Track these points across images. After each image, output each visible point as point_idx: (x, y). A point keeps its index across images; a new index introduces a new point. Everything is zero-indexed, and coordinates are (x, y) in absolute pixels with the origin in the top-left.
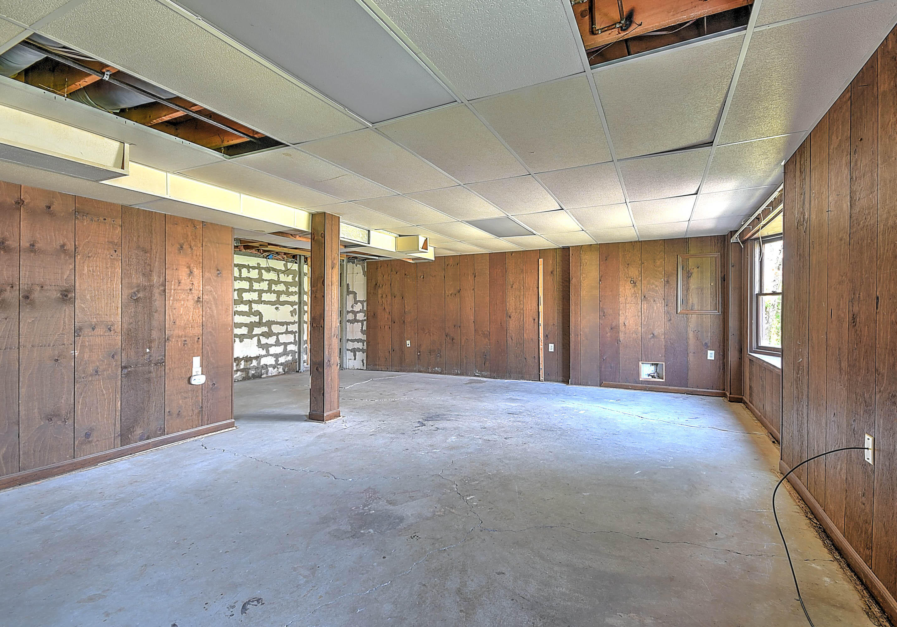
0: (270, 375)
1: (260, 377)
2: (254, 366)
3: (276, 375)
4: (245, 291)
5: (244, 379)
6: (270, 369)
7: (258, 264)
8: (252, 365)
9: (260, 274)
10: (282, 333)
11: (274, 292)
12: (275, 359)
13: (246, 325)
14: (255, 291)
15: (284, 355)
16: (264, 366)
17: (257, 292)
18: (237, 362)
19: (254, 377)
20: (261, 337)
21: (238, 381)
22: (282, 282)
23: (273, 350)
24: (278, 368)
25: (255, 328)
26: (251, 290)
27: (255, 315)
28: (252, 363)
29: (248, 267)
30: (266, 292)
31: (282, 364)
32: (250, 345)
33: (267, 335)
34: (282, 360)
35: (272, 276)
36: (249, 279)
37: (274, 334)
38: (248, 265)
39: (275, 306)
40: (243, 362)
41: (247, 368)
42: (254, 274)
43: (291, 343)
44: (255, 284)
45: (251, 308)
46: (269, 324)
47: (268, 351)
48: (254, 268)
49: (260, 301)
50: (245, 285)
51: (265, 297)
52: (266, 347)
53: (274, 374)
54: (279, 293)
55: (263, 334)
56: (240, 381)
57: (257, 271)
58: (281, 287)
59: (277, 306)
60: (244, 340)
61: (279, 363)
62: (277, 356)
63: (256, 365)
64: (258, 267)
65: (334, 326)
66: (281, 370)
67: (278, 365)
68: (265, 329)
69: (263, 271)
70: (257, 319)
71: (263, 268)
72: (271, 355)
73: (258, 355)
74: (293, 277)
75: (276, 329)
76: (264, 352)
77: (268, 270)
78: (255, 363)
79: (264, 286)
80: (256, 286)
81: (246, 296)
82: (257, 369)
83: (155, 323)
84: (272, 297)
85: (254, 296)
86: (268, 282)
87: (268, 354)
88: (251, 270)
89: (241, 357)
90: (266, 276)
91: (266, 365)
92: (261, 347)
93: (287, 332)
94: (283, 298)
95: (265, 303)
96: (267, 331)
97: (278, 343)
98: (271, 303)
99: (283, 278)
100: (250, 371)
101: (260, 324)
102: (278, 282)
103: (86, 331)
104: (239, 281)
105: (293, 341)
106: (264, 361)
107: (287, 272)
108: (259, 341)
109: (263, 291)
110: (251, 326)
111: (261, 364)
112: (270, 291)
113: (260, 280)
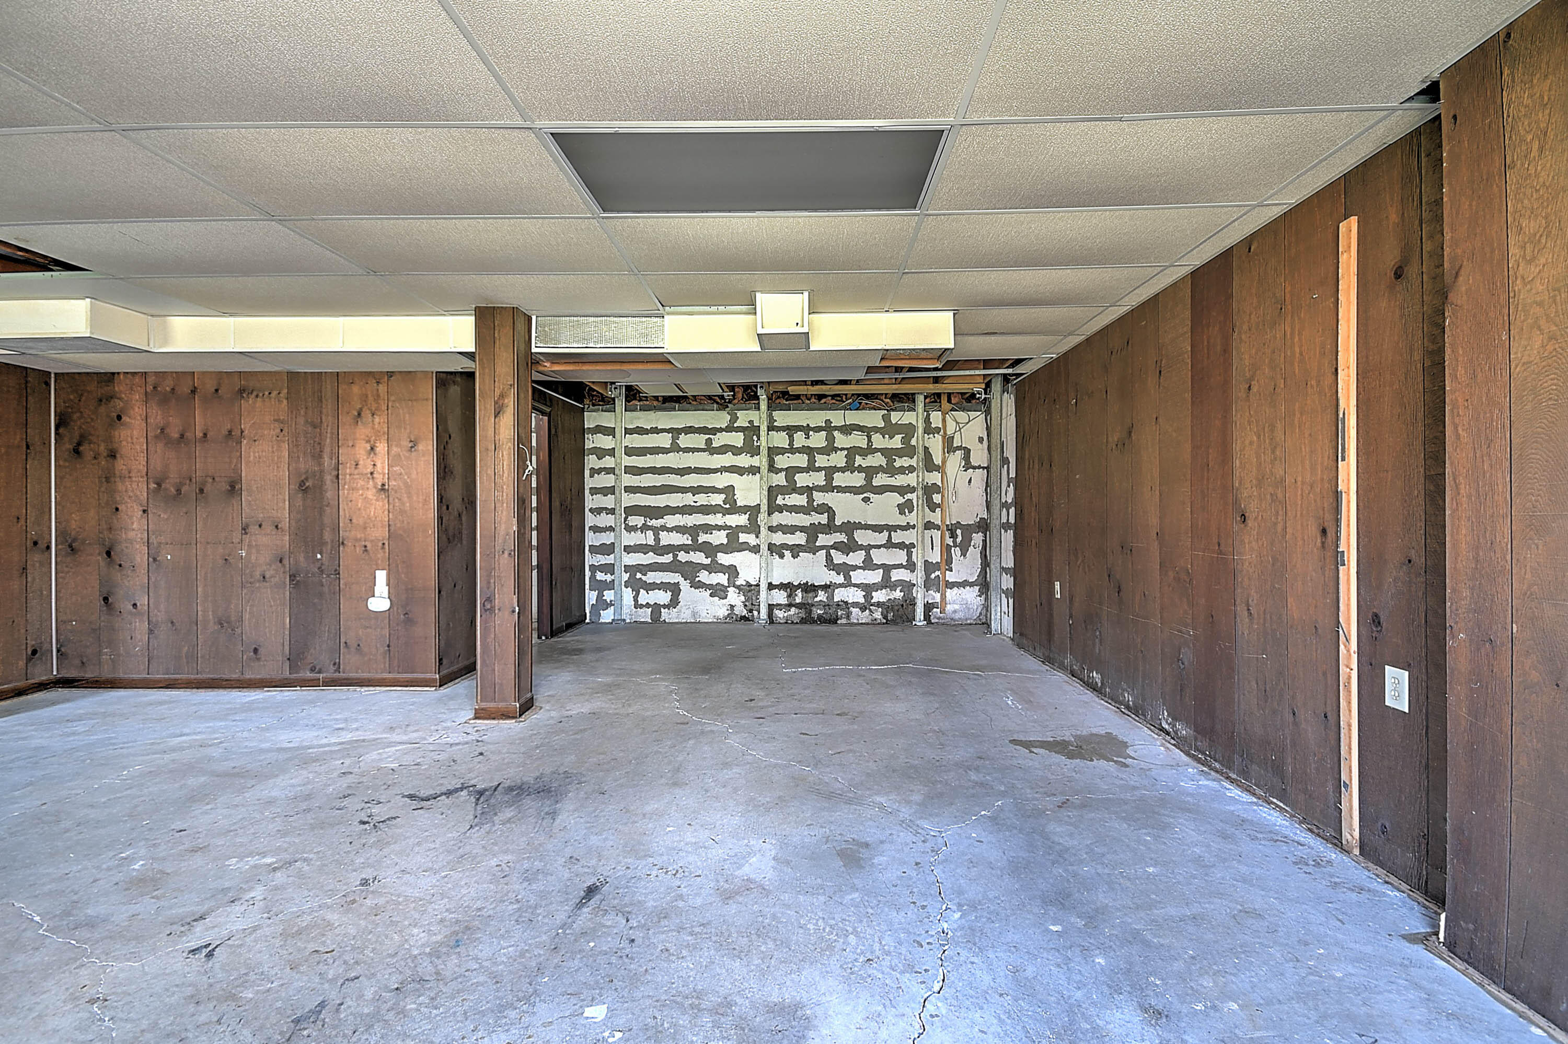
0: (855, 621)
1: (834, 621)
2: (821, 601)
3: (868, 624)
4: (800, 470)
5: (803, 621)
6: (855, 611)
7: (828, 422)
8: (816, 599)
9: (830, 439)
10: (879, 547)
11: (860, 469)
12: (864, 593)
13: (802, 529)
14: (819, 469)
15: (886, 587)
16: (840, 603)
17: (823, 472)
18: (788, 590)
19: (822, 620)
20: (832, 552)
21: (792, 622)
22: (877, 450)
23: (858, 577)
24: (870, 610)
25: (820, 535)
26: (811, 468)
27: (820, 511)
28: (816, 596)
29: (807, 430)
30: (842, 470)
31: (879, 604)
32: (811, 564)
33: (849, 547)
34: (880, 596)
35: (858, 440)
36: (809, 451)
37: (861, 547)
38: (808, 425)
39: (862, 496)
40: (799, 593)
41: (808, 604)
42: (818, 440)
43: (900, 566)
44: (818, 457)
45: (811, 500)
46: (850, 528)
47: (847, 577)
48: (818, 429)
49: (829, 487)
50: (801, 460)
51: (839, 479)
52: (845, 570)
53: (864, 621)
54: (870, 472)
55: (836, 545)
56: (797, 623)
57: (824, 433)
58: (877, 460)
59: (865, 495)
60: (800, 554)
61: (872, 601)
62: (868, 589)
63: (825, 600)
64: (828, 428)
66: (878, 615)
67: (872, 605)
68: (841, 537)
69: (836, 433)
70: (823, 519)
71: (836, 428)
72: (855, 585)
73: (828, 583)
74: (903, 438)
75: (862, 537)
76: (840, 579)
77: (847, 430)
78: (822, 596)
79: (839, 459)
80: (821, 461)
81: (802, 480)
82: (827, 607)
83: (327, 520)
84: (857, 480)
85: (819, 479)
86: (846, 452)
87: (848, 584)
88: (811, 433)
89: (796, 583)
90: (841, 440)
91: (846, 603)
92: (833, 570)
93: (889, 545)
94: (880, 480)
95: (840, 489)
96: (846, 541)
97: (868, 564)
98: (854, 489)
99: (879, 441)
100: (814, 609)
101: (830, 528)
102: (870, 450)
103: (254, 529)
104: (789, 455)
105: (905, 564)
106: (840, 595)
107: (889, 430)
108: (829, 557)
109: (834, 469)
110: (812, 532)
111: (836, 600)
112: (850, 467)
113: (830, 449)
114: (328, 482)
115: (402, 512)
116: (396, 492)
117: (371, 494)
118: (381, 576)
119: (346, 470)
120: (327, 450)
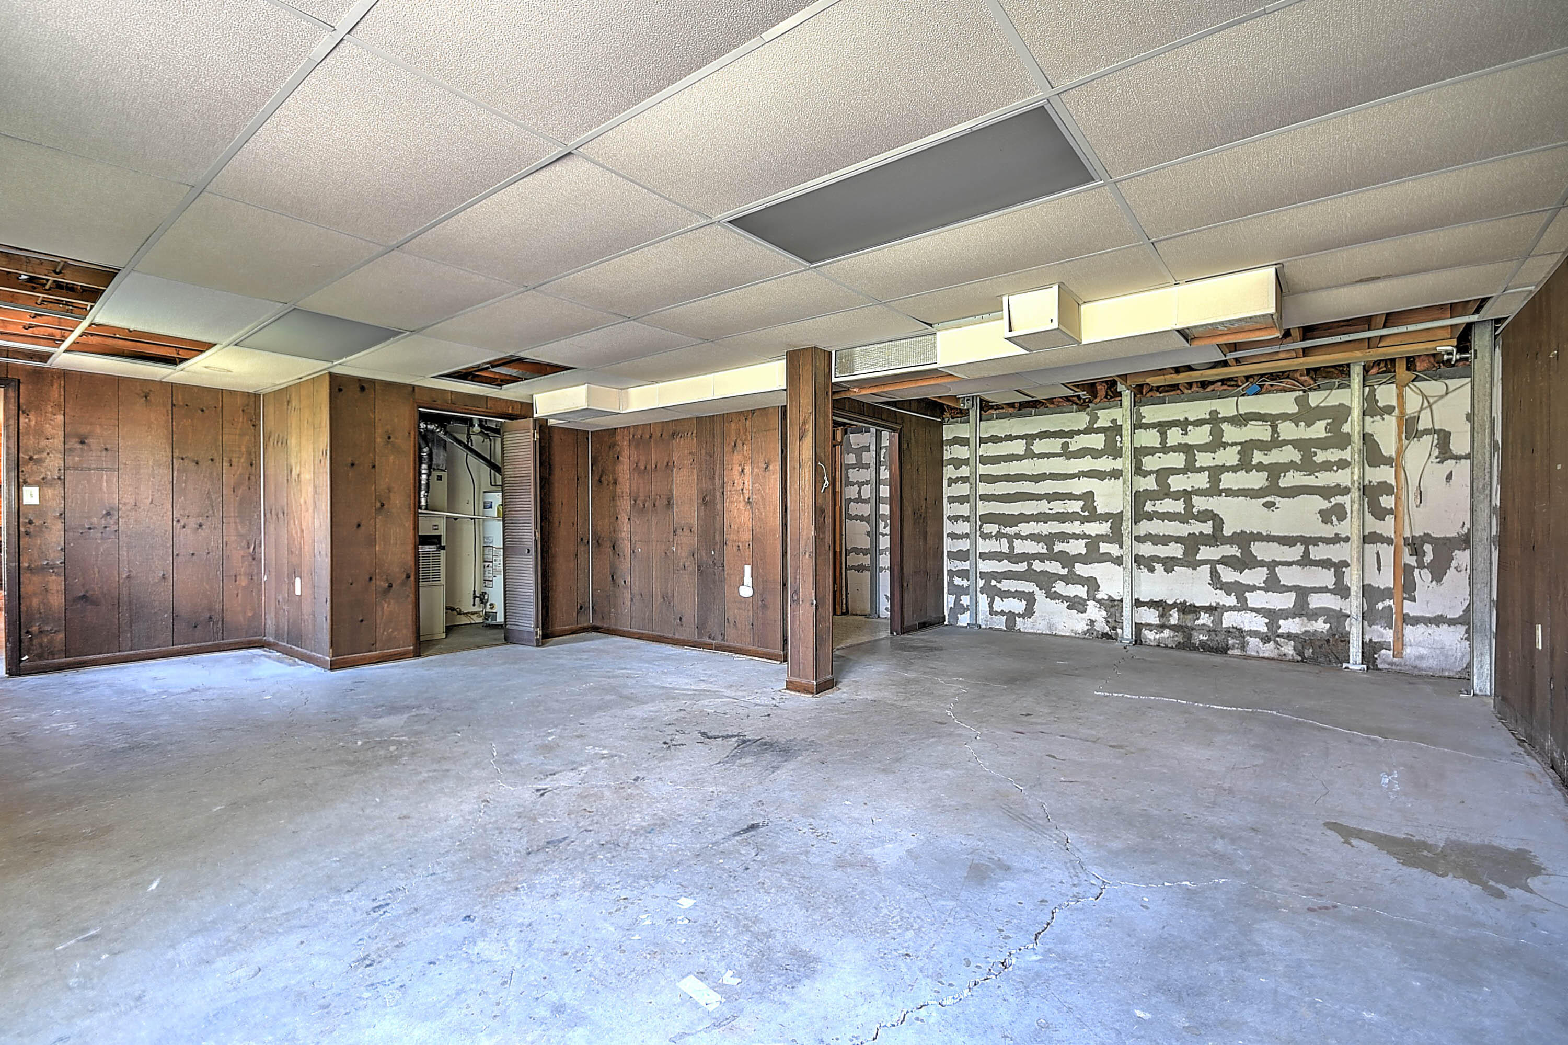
0: (1254, 654)
1: (1223, 650)
2: (1204, 625)
3: (1273, 659)
4: (1176, 471)
5: (1180, 646)
6: (1253, 642)
7: (1214, 413)
8: (1197, 622)
9: (1217, 434)
10: (1290, 564)
11: (1260, 467)
12: (1267, 621)
13: (1178, 540)
14: (1202, 470)
15: (1300, 615)
16: (1231, 630)
17: (1207, 473)
18: (1161, 609)
19: (1205, 647)
20: (1219, 567)
21: (1166, 646)
22: (1286, 443)
23: (1255, 599)
24: (1277, 643)
25: (1201, 547)
26: (1190, 468)
27: (1203, 519)
28: (1198, 619)
29: (1184, 425)
30: (1234, 469)
31: (1289, 636)
32: (1191, 581)
33: (1245, 562)
34: (1289, 626)
35: (1259, 432)
36: (1187, 449)
37: (1262, 564)
38: (1186, 419)
39: (1264, 500)
40: (1175, 614)
41: (1187, 627)
42: (1201, 435)
43: (1323, 590)
44: (1199, 456)
45: (1189, 505)
46: (1244, 539)
47: (1242, 600)
48: (1199, 423)
49: (1214, 490)
50: (1178, 460)
51: (1228, 481)
52: (1239, 590)
53: (1266, 655)
54: (1275, 471)
55: (1225, 560)
56: (1172, 647)
57: (1207, 427)
58: (1289, 454)
59: (1268, 499)
60: (1176, 568)
61: (1280, 631)
62: (1272, 616)
63: (1209, 623)
64: (1214, 420)
65: (804, 537)
66: (1289, 649)
67: (1279, 636)
68: (1233, 551)
69: (1225, 426)
70: (1207, 528)
71: (1225, 419)
72: (1253, 610)
73: (1214, 604)
74: (1328, 424)
75: (1260, 550)
76: (1231, 601)
77: (1240, 420)
78: (1205, 619)
79: (1230, 457)
80: (1203, 460)
81: (1176, 483)
82: (1213, 633)
83: (717, 526)
84: (1258, 480)
85: (1201, 481)
86: (1239, 448)
87: (1243, 606)
88: (1190, 428)
89: (1170, 602)
90: (1231, 433)
91: (1240, 630)
92: (1221, 589)
93: (1306, 561)
94: (1289, 480)
95: (1230, 493)
96: (1239, 555)
97: (1273, 585)
98: (1251, 492)
99: (1287, 430)
100: (1195, 634)
101: (1215, 539)
102: (1276, 443)
103: (679, 532)
104: (1161, 455)
105: (1331, 587)
106: (1230, 620)
107: (1306, 415)
108: (1215, 575)
109: (1222, 469)
110: (1192, 543)
111: (1224, 626)
112: (1245, 465)
113: (1217, 444)
114: (718, 497)
115: (760, 519)
116: (756, 504)
117: (742, 506)
118: (748, 569)
119: (728, 488)
120: (717, 473)
